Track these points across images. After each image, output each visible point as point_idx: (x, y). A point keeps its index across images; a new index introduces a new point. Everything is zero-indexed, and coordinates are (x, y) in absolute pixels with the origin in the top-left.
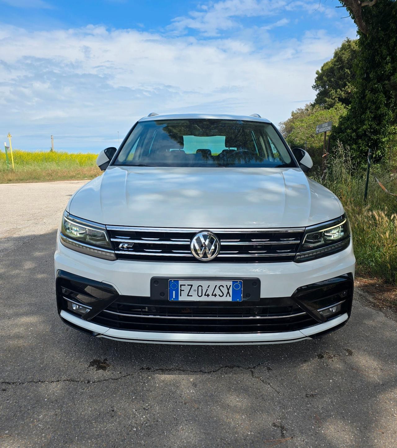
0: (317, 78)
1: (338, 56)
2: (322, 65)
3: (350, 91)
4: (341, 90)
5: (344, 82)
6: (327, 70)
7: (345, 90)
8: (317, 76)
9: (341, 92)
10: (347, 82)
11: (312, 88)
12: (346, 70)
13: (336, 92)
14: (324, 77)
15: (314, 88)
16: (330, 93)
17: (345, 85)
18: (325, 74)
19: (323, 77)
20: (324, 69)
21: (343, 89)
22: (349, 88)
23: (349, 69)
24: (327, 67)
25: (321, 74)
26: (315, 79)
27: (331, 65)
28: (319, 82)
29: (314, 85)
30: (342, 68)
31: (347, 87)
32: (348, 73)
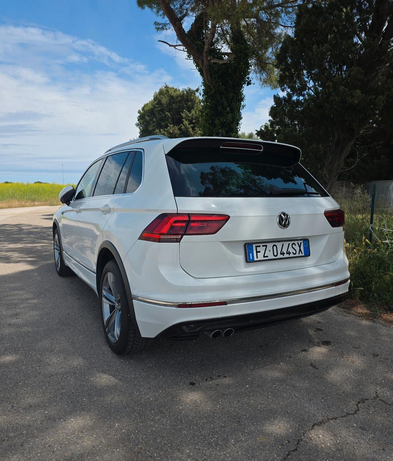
0: (139, 117)
1: (157, 99)
2: (143, 106)
3: (172, 132)
4: (164, 130)
5: (165, 124)
6: (148, 110)
7: (167, 131)
8: (139, 115)
9: (164, 132)
10: (168, 124)
11: (135, 125)
12: (167, 113)
13: (160, 131)
14: (146, 116)
15: (138, 126)
16: (155, 132)
17: (167, 126)
18: (147, 114)
19: (145, 116)
20: (145, 109)
21: (166, 129)
22: (170, 128)
23: (169, 112)
24: (148, 108)
25: (143, 113)
26: (138, 118)
27: (151, 107)
28: (142, 121)
29: (137, 123)
30: (162, 110)
31: (169, 128)
32: (169, 116)
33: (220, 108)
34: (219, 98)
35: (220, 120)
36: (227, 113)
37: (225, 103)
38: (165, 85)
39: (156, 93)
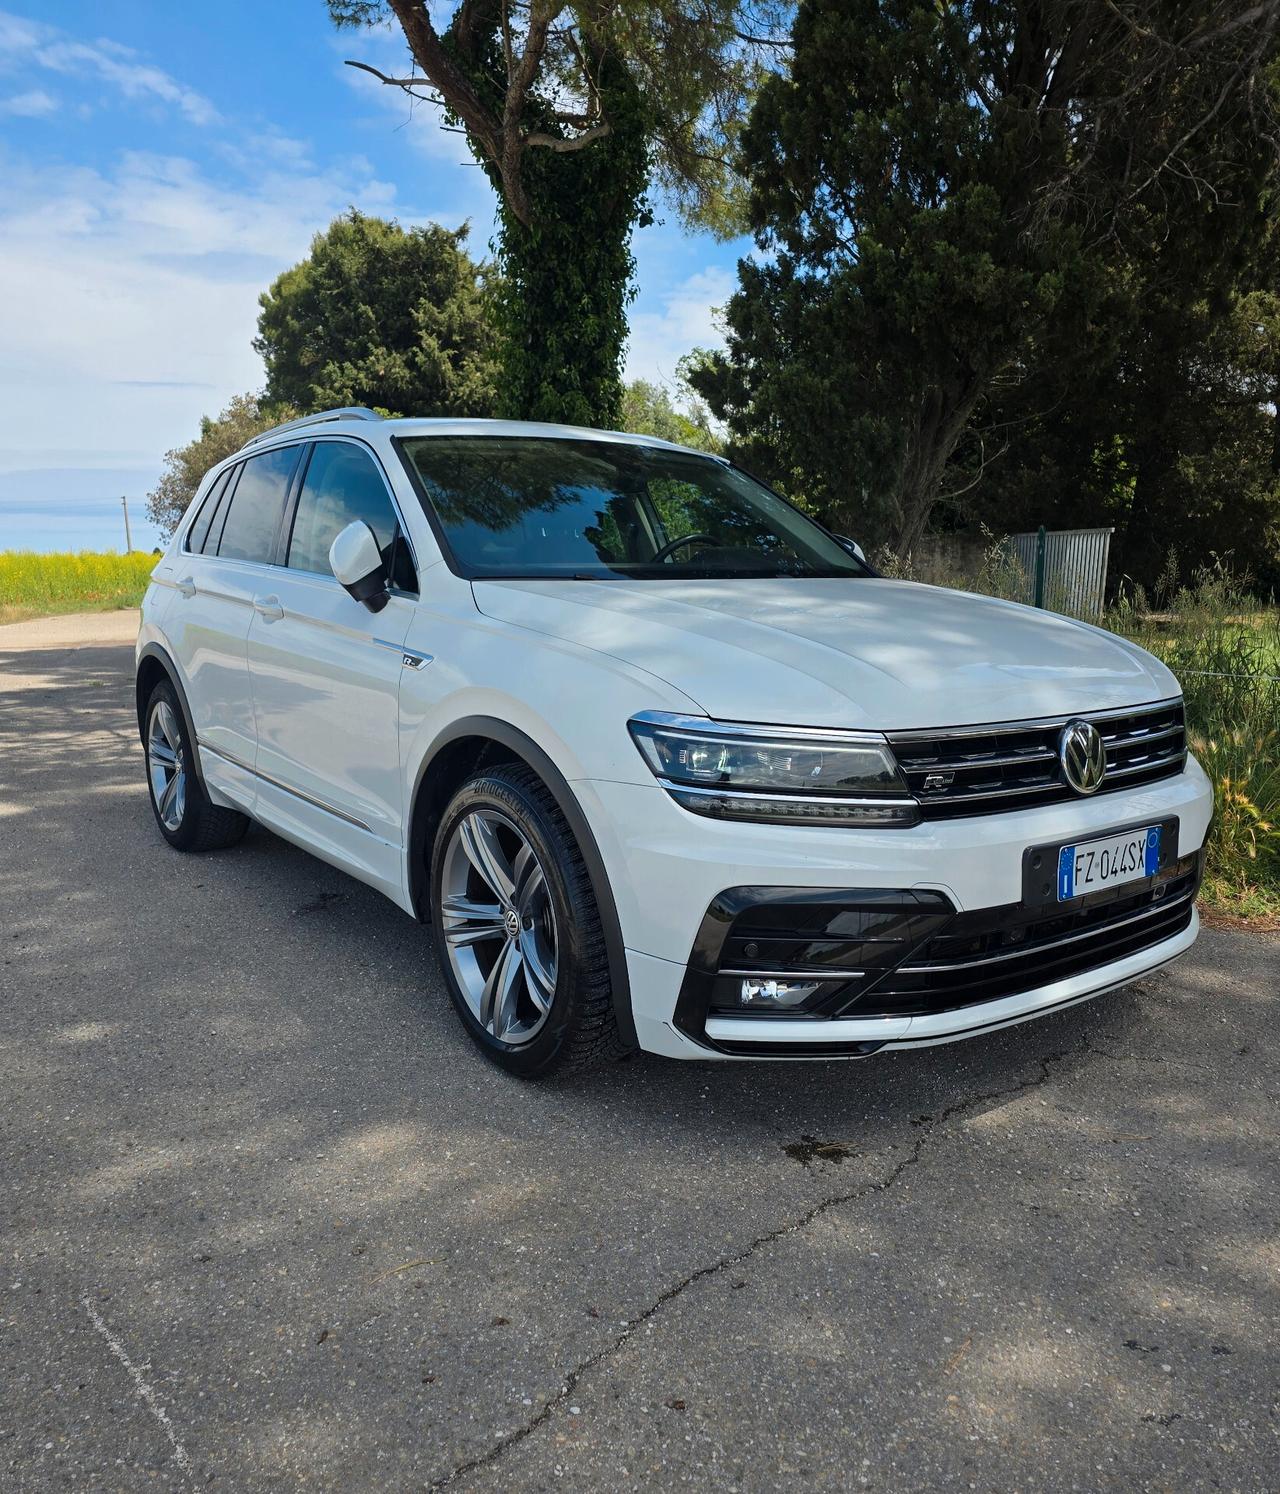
0: (264, 317)
1: (325, 258)
2: (275, 281)
3: (382, 372)
4: (355, 366)
5: (359, 343)
6: (295, 296)
7: (368, 369)
8: (263, 310)
9: (355, 372)
10: (370, 345)
11: (252, 347)
12: (363, 308)
13: (342, 369)
14: (288, 317)
15: (261, 349)
16: (325, 371)
17: (364, 353)
18: (290, 308)
19: (284, 316)
20: (285, 292)
21: (361, 363)
22: (378, 360)
23: (371, 304)
24: (293, 289)
25: (278, 307)
26: (258, 322)
27: (305, 284)
28: (274, 331)
29: (258, 341)
30: (346, 298)
31: (372, 358)
32: (369, 317)
33: (559, 295)
34: (556, 262)
35: (560, 335)
36: (584, 313)
37: (577, 281)
38: (349, 212)
39: (320, 237)
